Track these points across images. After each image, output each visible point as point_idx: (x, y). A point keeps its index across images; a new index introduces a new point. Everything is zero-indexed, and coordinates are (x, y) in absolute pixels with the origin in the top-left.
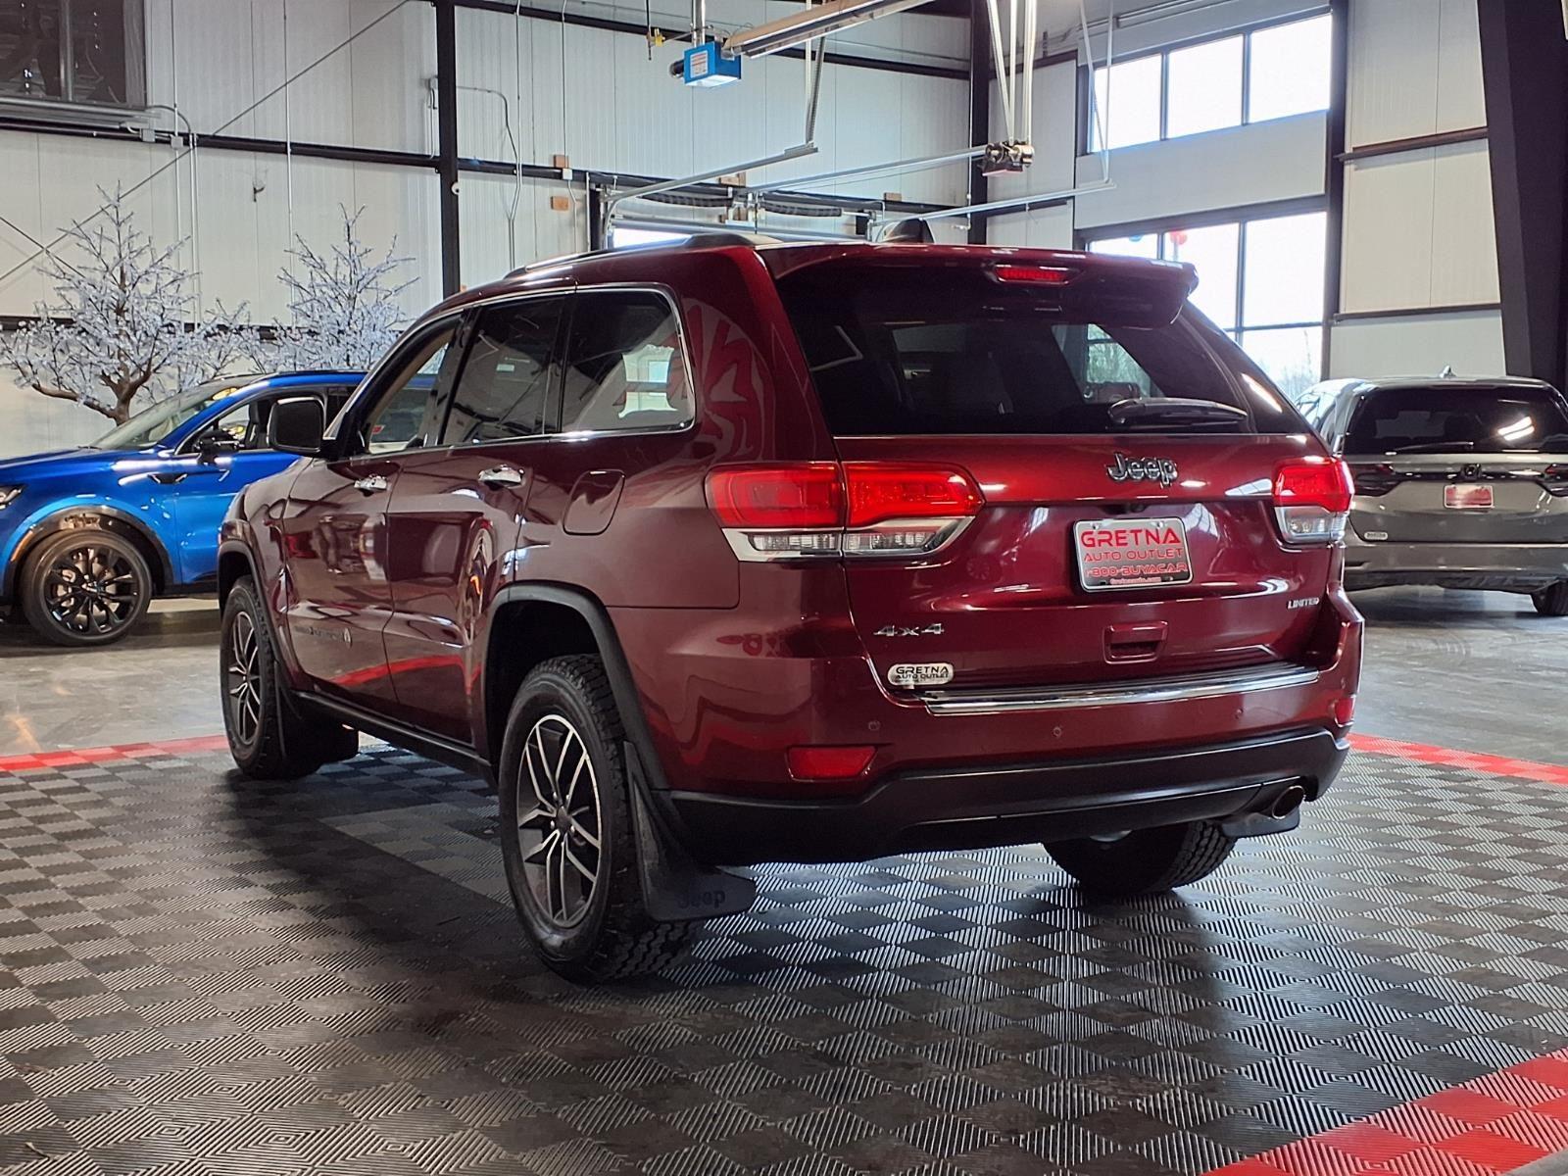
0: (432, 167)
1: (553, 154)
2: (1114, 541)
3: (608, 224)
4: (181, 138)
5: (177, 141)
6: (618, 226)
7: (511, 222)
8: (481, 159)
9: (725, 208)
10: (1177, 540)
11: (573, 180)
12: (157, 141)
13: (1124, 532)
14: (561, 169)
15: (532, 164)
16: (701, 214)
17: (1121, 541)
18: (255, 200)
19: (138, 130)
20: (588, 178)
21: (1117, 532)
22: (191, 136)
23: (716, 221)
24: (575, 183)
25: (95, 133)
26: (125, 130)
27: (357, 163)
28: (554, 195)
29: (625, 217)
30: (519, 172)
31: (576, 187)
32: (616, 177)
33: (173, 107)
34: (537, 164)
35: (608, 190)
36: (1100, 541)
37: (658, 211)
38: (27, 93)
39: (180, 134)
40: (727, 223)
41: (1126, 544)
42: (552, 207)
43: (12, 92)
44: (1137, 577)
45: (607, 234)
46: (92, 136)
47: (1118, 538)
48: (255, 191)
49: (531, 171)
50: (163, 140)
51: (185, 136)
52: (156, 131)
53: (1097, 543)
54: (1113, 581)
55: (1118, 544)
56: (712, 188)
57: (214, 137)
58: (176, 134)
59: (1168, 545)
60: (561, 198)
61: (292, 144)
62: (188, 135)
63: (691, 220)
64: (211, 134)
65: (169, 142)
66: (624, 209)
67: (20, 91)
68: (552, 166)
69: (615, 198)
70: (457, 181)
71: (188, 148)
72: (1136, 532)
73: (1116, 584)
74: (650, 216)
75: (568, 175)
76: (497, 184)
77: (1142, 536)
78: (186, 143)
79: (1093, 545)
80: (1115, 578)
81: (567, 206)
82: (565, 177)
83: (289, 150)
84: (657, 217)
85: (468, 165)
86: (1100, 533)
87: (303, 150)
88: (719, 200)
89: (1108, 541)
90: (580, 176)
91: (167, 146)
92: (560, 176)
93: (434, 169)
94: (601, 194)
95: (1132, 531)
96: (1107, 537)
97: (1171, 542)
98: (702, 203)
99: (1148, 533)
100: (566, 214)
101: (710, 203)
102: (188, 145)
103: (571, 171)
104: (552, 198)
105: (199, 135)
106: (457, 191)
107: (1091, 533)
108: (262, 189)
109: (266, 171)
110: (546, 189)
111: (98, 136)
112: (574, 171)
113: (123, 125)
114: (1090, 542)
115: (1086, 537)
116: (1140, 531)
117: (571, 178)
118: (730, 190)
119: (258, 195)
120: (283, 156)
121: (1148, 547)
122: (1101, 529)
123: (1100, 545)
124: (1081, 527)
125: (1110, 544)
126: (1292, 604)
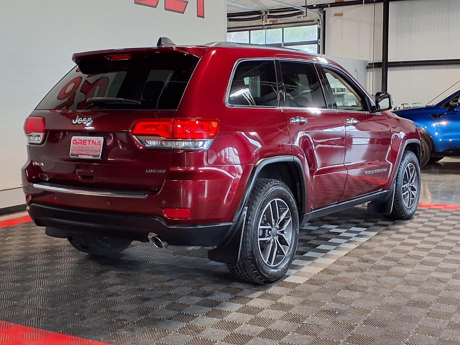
2: (82, 143)
10: (100, 144)
13: (86, 140)
17: (85, 143)
21: (84, 140)
36: (79, 143)
44: (86, 155)
47: (84, 142)
54: (79, 155)
55: (84, 144)
72: (89, 141)
73: (80, 157)
77: (91, 142)
79: (76, 144)
80: (80, 155)
86: (79, 140)
89: (81, 143)
96: (81, 142)
97: (98, 145)
99: (93, 141)
107: (76, 140)
114: (75, 143)
115: (75, 141)
116: (91, 140)
121: (92, 146)
122: (80, 139)
123: (78, 144)
124: (74, 138)
125: (81, 144)
126: (148, 171)
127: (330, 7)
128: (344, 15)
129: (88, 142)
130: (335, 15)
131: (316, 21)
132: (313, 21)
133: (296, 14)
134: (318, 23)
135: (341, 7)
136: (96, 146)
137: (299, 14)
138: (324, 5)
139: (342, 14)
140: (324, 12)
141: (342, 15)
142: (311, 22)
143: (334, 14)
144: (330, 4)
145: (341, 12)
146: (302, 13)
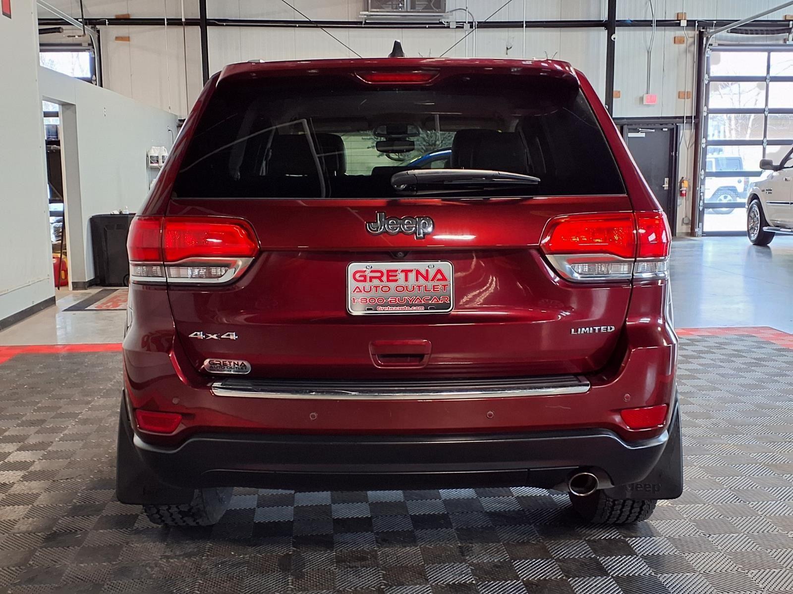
0: (603, 26)
1: (677, 12)
2: (384, 278)
3: (707, 49)
4: (469, 25)
5: (467, 26)
6: (713, 50)
7: (649, 53)
8: (632, 19)
9: (788, 34)
10: (444, 279)
11: (687, 26)
12: (457, 27)
13: (396, 271)
14: (680, 20)
15: (664, 19)
16: (772, 39)
17: (391, 278)
18: (507, 54)
19: (447, 22)
20: (697, 24)
21: (388, 271)
22: (474, 23)
23: (781, 42)
24: (688, 28)
25: (427, 26)
26: (441, 23)
27: (562, 29)
28: (676, 35)
29: (719, 45)
30: (654, 24)
31: (690, 30)
32: (715, 22)
33: (465, 9)
34: (667, 19)
35: (708, 30)
36: (371, 278)
37: (743, 39)
38: (400, 9)
39: (469, 22)
40: (788, 43)
41: (396, 281)
42: (675, 43)
43: (390, 9)
44: (402, 306)
45: (706, 55)
46: (426, 28)
47: (388, 276)
48: (507, 49)
49: (662, 23)
50: (460, 26)
51: (471, 23)
52: (457, 22)
53: (368, 279)
54: (379, 308)
55: (388, 280)
56: (778, 23)
57: (485, 22)
58: (467, 23)
59: (436, 283)
60: (681, 37)
61: (526, 22)
62: (472, 23)
63: (765, 43)
64: (484, 21)
65: (463, 27)
66: (720, 40)
67: (396, 8)
68: (676, 19)
69: (711, 34)
70: (615, 33)
71: (472, 29)
72: (406, 272)
73: (381, 311)
74: (737, 43)
75: (684, 23)
76: (642, 32)
77: (412, 276)
78: (471, 27)
79: (365, 281)
80: (382, 306)
81: (684, 41)
82: (682, 25)
83: (524, 25)
84: (741, 43)
85: (623, 24)
86: (372, 272)
87: (531, 25)
88: (783, 30)
90: (691, 23)
91: (462, 29)
92: (679, 25)
93: (604, 28)
94: (705, 32)
95: (402, 271)
96: (378, 274)
97: (439, 280)
98: (770, 32)
99: (418, 273)
100: (683, 46)
101: (776, 32)
102: (473, 28)
103: (686, 21)
104: (675, 38)
105: (478, 22)
106: (614, 39)
107: (363, 271)
108: (511, 48)
109: (513, 38)
110: (670, 33)
111: (429, 27)
112: (688, 21)
113: (440, 21)
114: (362, 278)
115: (358, 275)
116: (411, 271)
117: (686, 25)
118: (791, 23)
119: (509, 51)
120: (521, 29)
121: (417, 283)
122: (372, 269)
123: (371, 281)
124: (353, 267)
125: (382, 281)
126: (576, 331)
127: (108, 24)
128: (132, 42)
129: (401, 276)
130: (117, 38)
131: (85, 45)
132: (80, 45)
133: (48, 31)
134: (89, 50)
135: (127, 26)
136: (430, 284)
137: (54, 30)
138: (98, 21)
139: (129, 37)
140: (98, 32)
141: (129, 41)
142: (75, 47)
143: (114, 38)
144: (108, 19)
145: (127, 35)
146: (61, 30)
